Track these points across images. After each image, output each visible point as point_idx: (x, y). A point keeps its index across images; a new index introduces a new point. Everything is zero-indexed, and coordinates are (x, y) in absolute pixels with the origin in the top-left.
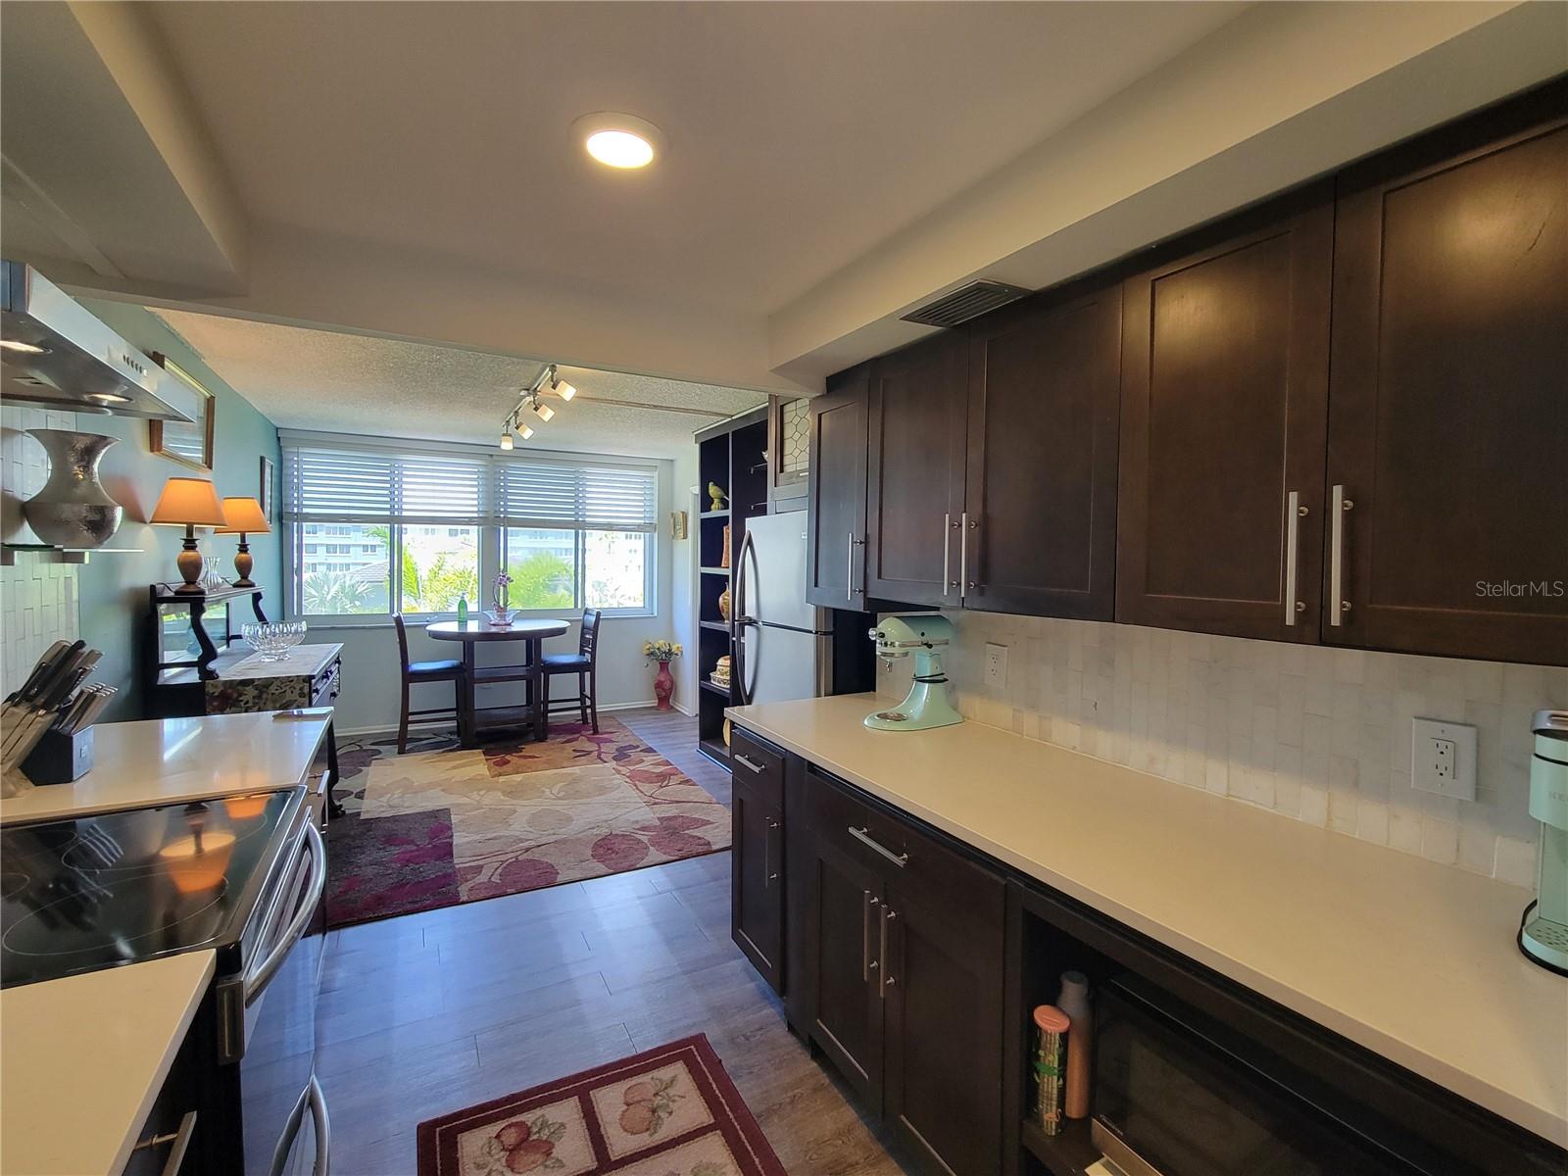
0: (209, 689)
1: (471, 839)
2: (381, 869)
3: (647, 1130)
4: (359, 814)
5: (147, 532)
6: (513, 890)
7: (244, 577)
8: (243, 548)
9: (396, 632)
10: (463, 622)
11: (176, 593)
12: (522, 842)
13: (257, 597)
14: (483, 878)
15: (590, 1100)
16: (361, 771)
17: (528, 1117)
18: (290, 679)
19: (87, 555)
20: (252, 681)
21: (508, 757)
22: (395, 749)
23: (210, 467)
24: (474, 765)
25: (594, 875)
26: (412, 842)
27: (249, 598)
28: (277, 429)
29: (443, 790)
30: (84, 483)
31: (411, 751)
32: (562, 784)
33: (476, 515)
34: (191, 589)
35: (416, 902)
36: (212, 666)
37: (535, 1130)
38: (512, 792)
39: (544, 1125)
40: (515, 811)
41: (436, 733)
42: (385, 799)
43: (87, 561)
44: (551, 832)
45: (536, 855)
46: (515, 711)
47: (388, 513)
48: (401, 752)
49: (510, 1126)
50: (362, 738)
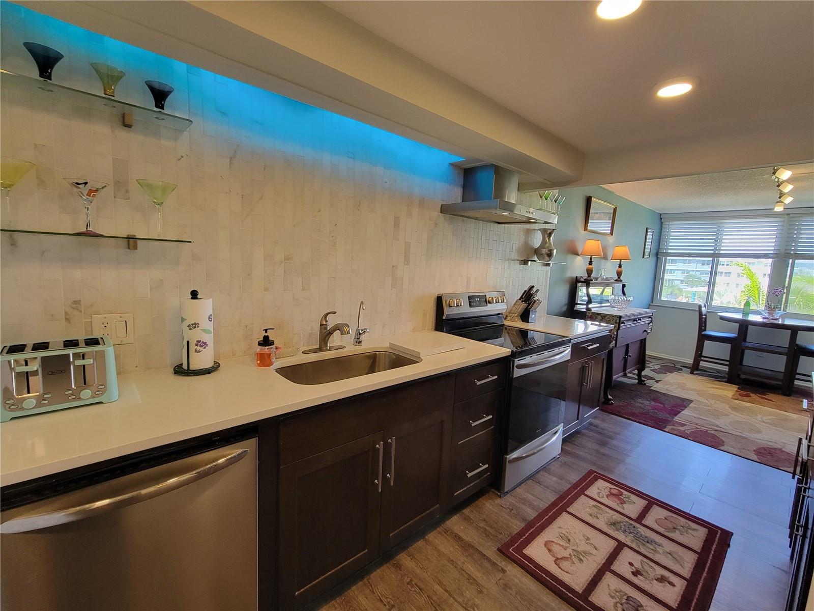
0: (587, 314)
1: (692, 414)
2: (642, 406)
3: (665, 529)
4: (651, 387)
5: (579, 258)
6: (691, 439)
7: (619, 278)
8: (620, 266)
9: (698, 313)
10: (745, 314)
11: (585, 280)
12: (717, 427)
13: (624, 286)
14: (682, 429)
15: (652, 507)
16: (667, 373)
17: (624, 492)
18: (613, 316)
19: (551, 264)
20: (601, 314)
21: (751, 395)
22: (689, 370)
23: (612, 235)
24: (729, 391)
25: (747, 457)
26: (664, 404)
27: (621, 285)
28: (661, 214)
29: (698, 394)
30: (548, 243)
31: (696, 374)
32: (775, 417)
33: (772, 252)
34: (589, 279)
35: (646, 421)
36: (590, 306)
37: (624, 496)
38: (734, 409)
39: (628, 498)
40: (729, 415)
41: (719, 371)
42: (667, 386)
43: (551, 266)
44: (740, 431)
45: (719, 435)
46: (774, 374)
47: (712, 252)
48: (692, 373)
49: (617, 490)
50: (678, 362)
